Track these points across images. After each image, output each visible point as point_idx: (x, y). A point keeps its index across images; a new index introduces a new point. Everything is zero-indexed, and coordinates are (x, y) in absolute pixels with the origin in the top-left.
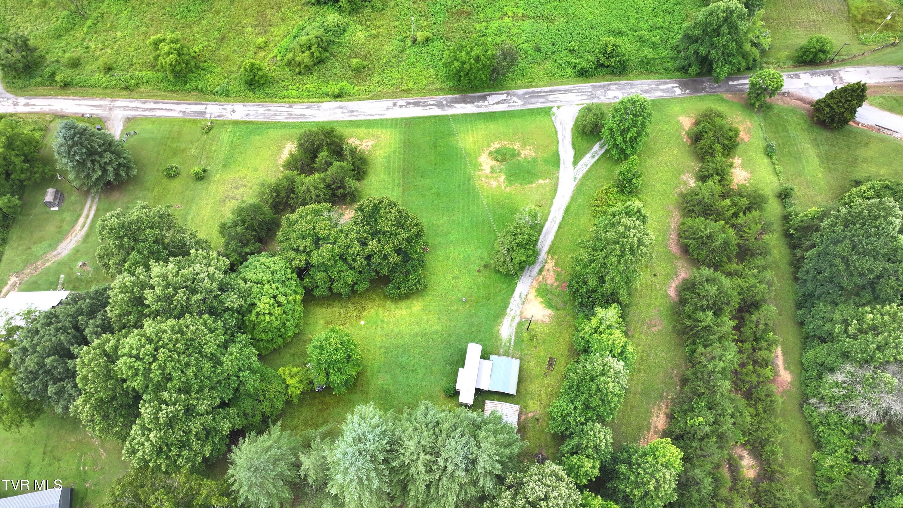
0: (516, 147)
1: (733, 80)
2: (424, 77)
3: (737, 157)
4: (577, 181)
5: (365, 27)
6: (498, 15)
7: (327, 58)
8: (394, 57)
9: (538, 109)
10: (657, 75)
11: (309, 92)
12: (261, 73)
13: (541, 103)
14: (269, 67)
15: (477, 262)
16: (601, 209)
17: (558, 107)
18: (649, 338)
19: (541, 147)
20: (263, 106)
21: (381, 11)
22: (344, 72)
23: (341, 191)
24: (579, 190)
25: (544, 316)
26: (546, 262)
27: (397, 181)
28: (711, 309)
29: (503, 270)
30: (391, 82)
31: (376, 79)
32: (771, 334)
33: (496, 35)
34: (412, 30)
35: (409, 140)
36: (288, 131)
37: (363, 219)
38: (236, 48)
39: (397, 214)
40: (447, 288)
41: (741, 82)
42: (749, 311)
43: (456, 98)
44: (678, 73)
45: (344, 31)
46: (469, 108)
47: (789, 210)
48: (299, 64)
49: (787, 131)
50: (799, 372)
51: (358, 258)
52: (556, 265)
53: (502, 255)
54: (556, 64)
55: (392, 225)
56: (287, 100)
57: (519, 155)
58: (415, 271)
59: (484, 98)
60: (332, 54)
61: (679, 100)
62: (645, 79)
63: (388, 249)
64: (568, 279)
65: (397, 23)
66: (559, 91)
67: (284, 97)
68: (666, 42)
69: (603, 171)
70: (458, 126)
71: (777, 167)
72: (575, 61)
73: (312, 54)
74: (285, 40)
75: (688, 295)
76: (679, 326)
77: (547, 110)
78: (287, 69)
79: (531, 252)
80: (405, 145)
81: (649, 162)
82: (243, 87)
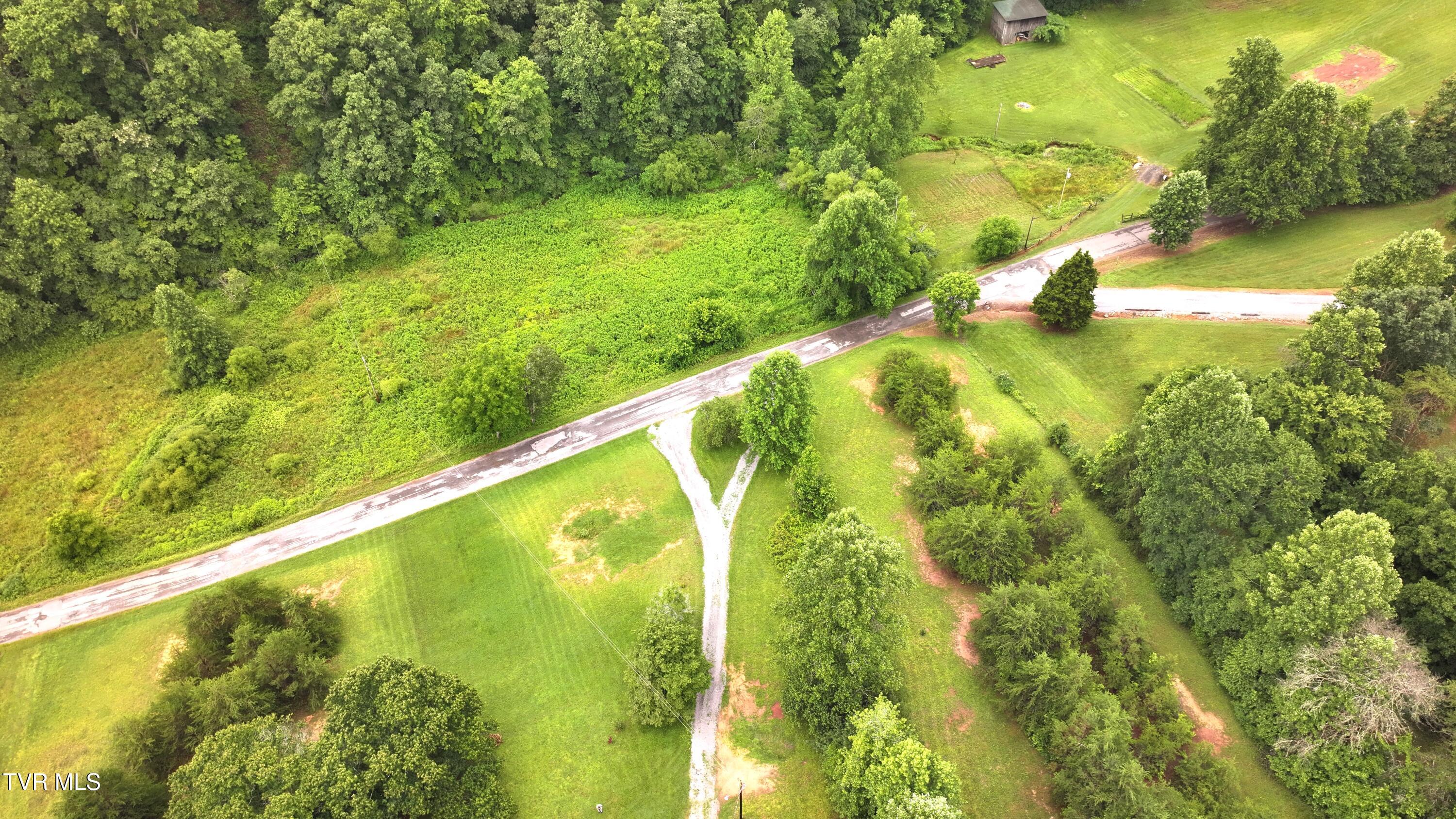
0: (607, 507)
1: (904, 309)
2: (411, 448)
3: (962, 410)
4: (731, 525)
5: (283, 401)
6: (510, 322)
7: (223, 469)
8: (349, 431)
9: (624, 437)
10: (791, 335)
11: (196, 536)
12: (88, 529)
13: (626, 427)
14: (109, 517)
15: (602, 725)
16: (788, 555)
17: (657, 425)
18: (962, 746)
19: (650, 493)
20: (105, 589)
21: (307, 369)
22: (259, 482)
23: (294, 686)
24: (739, 539)
25: (762, 781)
26: (729, 679)
27: (405, 635)
28: (1042, 649)
29: (656, 720)
30: (352, 473)
31: (324, 474)
32: (1155, 656)
33: (517, 350)
34: (370, 382)
35: (410, 555)
36: (165, 617)
37: (348, 716)
38: (33, 505)
39: (414, 681)
40: (559, 798)
41: (917, 309)
42: (1099, 633)
43: (478, 463)
44: (822, 323)
45: (246, 416)
46: (507, 472)
47: (1076, 457)
48: (168, 493)
49: (1014, 354)
50: (1227, 707)
51: (355, 799)
52: (749, 677)
53: (644, 691)
54: (630, 365)
55: (409, 706)
56: (154, 562)
57: (616, 516)
58: (484, 786)
59: (528, 448)
60: (229, 460)
61: (839, 359)
62: (777, 345)
63: (412, 757)
64: (778, 694)
65: (341, 379)
66: (649, 401)
67: (148, 560)
68: (786, 287)
69: (767, 495)
70: (495, 505)
71: (1026, 404)
72: (657, 351)
73: (191, 469)
74: (133, 463)
75: (993, 641)
76: (1002, 703)
77: (640, 434)
78: (145, 510)
79: (695, 665)
80: (404, 568)
81: (834, 460)
82: (56, 567)
